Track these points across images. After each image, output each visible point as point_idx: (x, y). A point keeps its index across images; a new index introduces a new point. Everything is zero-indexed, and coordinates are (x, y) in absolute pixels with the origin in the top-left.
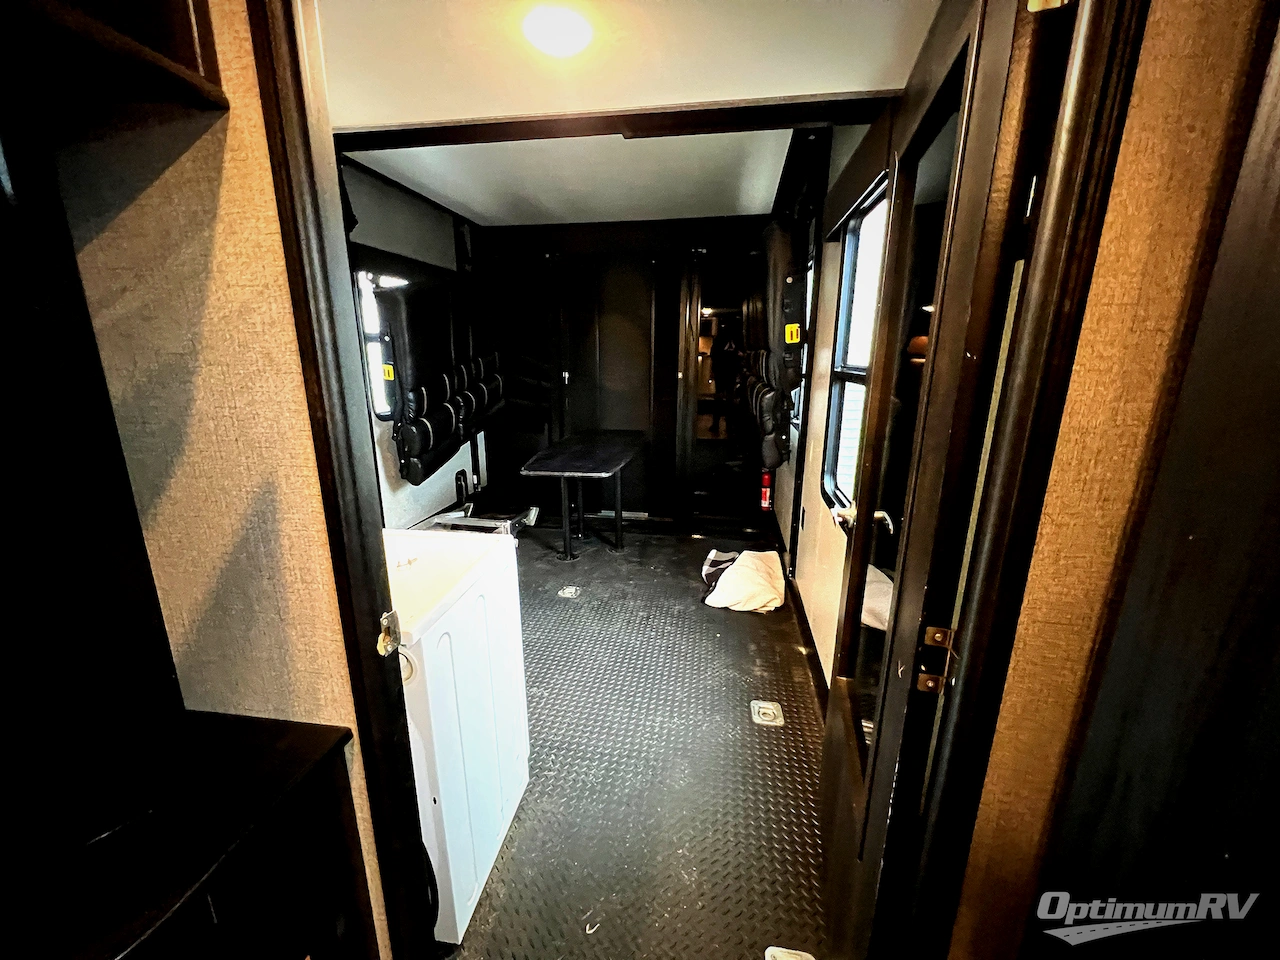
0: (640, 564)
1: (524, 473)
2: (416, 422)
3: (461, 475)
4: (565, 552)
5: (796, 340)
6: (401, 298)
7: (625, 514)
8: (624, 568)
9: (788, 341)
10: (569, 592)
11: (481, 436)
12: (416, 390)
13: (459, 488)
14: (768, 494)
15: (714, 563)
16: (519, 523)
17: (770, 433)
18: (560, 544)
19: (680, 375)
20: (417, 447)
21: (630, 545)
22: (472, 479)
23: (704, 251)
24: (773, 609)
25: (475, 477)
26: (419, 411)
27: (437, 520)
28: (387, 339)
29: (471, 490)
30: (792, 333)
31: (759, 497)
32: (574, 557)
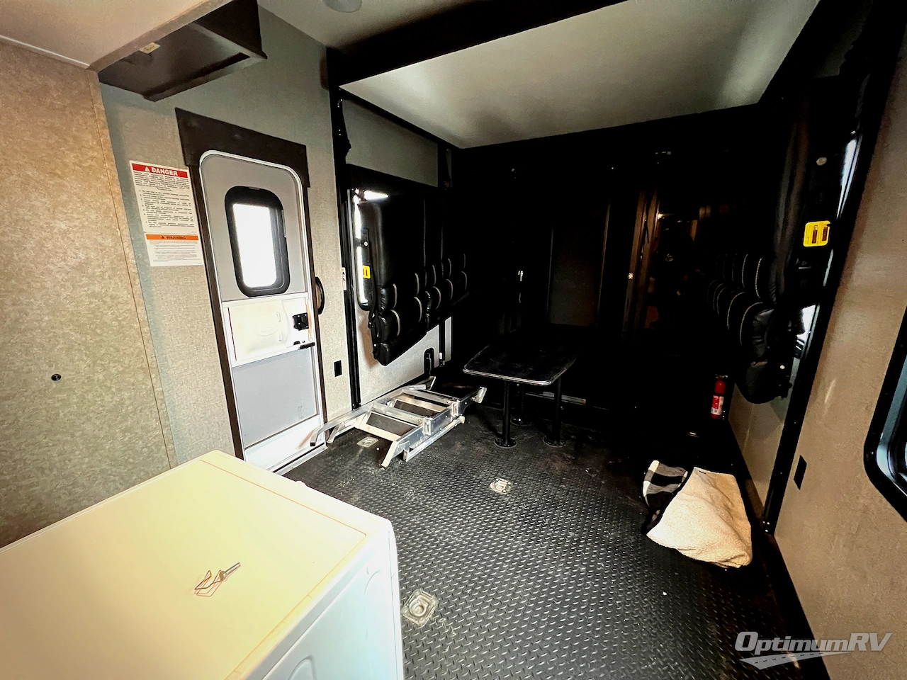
0: (575, 462)
1: (466, 371)
2: (387, 314)
3: (430, 352)
4: (502, 436)
5: (821, 243)
6: (378, 210)
7: (564, 398)
8: (558, 466)
9: (807, 242)
10: (500, 486)
11: (448, 322)
12: (388, 286)
13: (426, 362)
14: (721, 402)
15: (657, 479)
16: (469, 400)
17: (761, 360)
18: (499, 425)
19: (631, 276)
20: (386, 334)
21: (567, 438)
22: (438, 355)
23: (669, 153)
24: (738, 567)
25: (441, 354)
26: (390, 305)
27: (403, 390)
28: (366, 244)
29: (436, 365)
30: (815, 233)
31: (711, 403)
32: (511, 443)
